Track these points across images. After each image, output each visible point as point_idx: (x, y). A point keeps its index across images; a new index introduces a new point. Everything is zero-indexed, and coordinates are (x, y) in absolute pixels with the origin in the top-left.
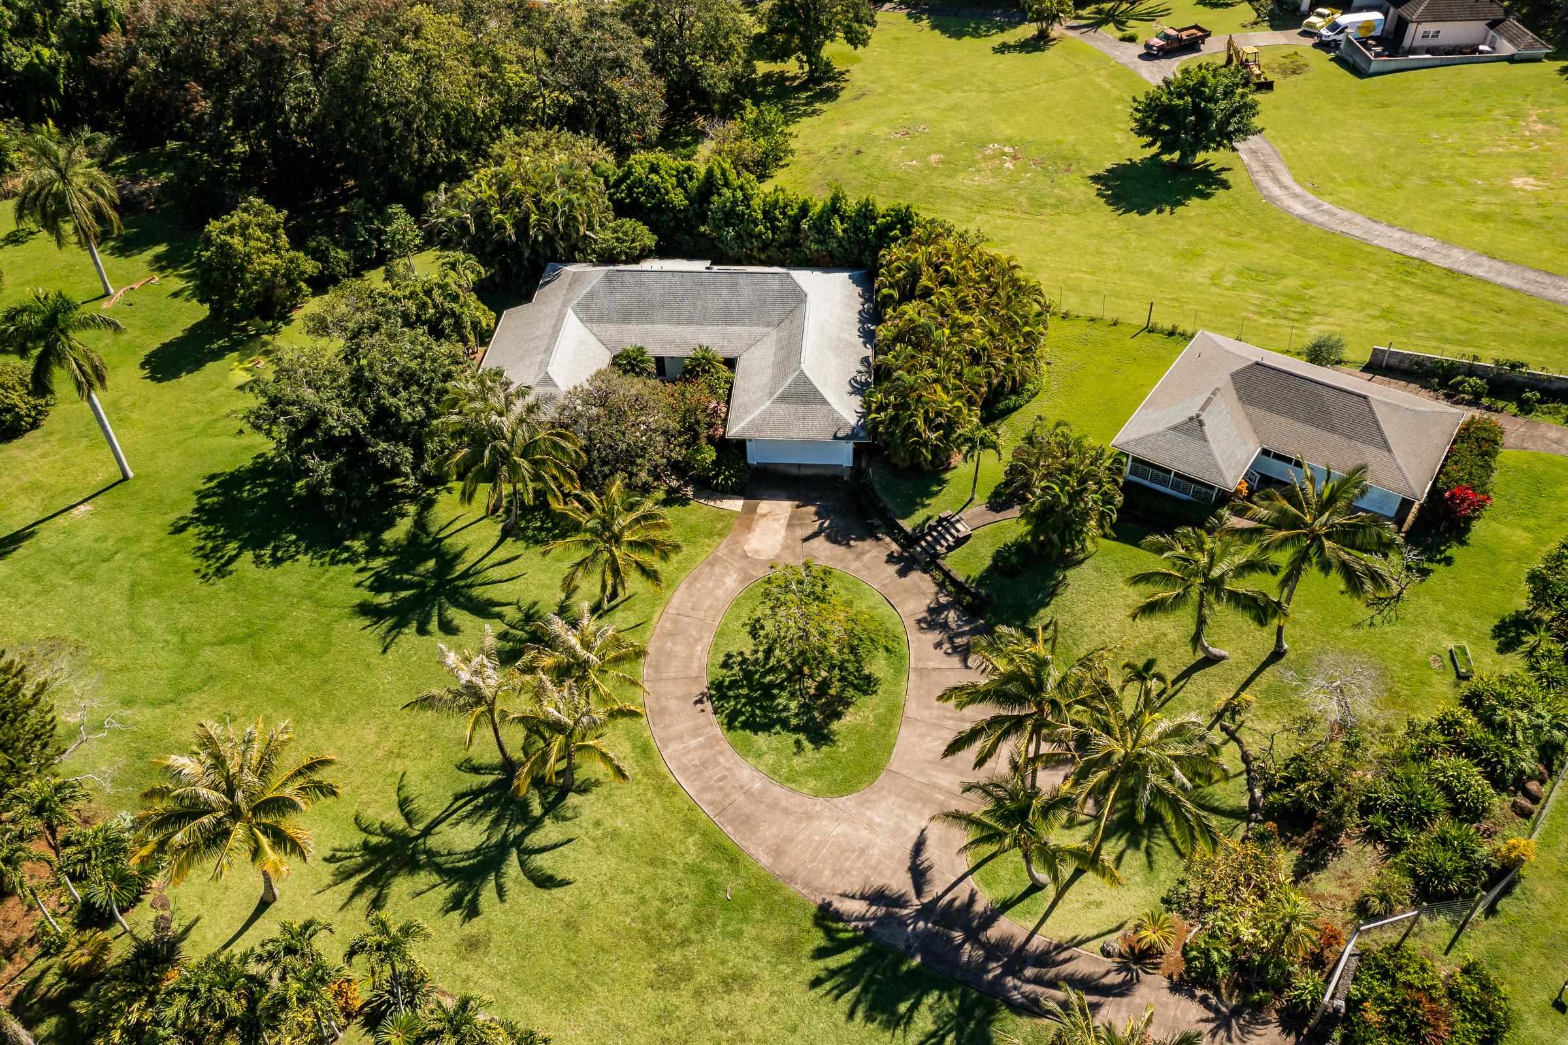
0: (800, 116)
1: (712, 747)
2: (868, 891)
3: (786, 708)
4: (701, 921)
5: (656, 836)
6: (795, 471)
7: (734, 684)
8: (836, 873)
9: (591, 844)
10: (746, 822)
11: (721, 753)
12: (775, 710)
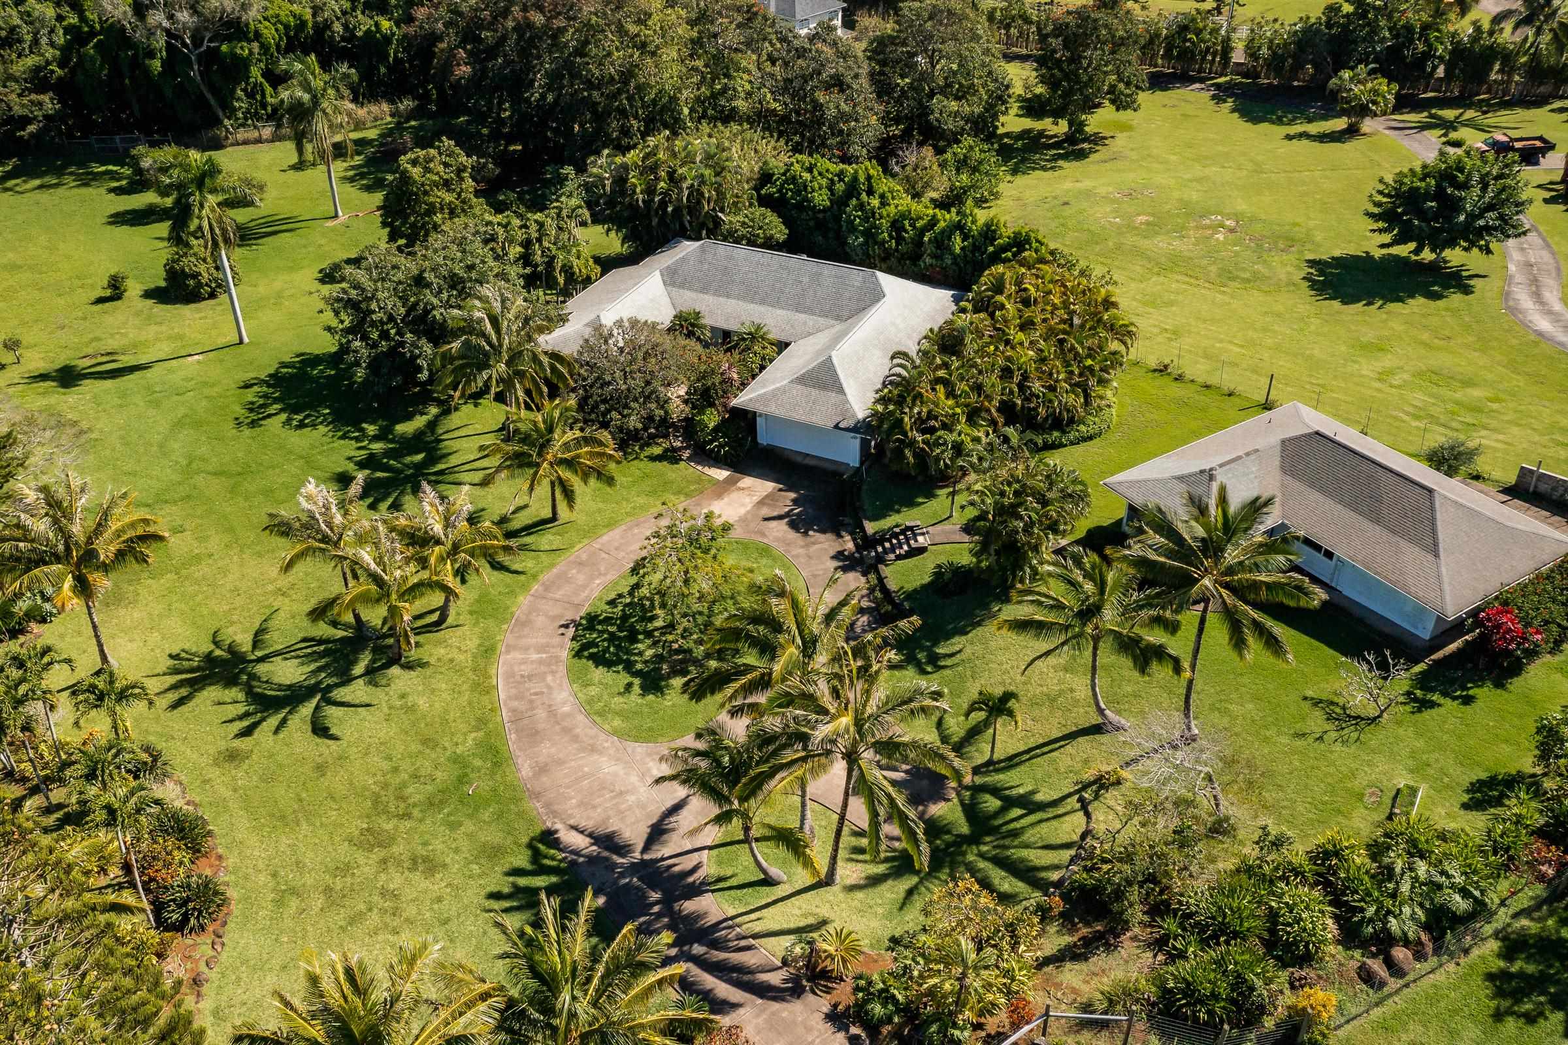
0: (1034, 169)
1: (549, 665)
2: (601, 831)
3: (641, 654)
4: (432, 804)
5: (445, 722)
6: (799, 459)
7: (608, 620)
8: (581, 804)
9: (386, 710)
10: (533, 735)
11: (553, 672)
12: (629, 652)
